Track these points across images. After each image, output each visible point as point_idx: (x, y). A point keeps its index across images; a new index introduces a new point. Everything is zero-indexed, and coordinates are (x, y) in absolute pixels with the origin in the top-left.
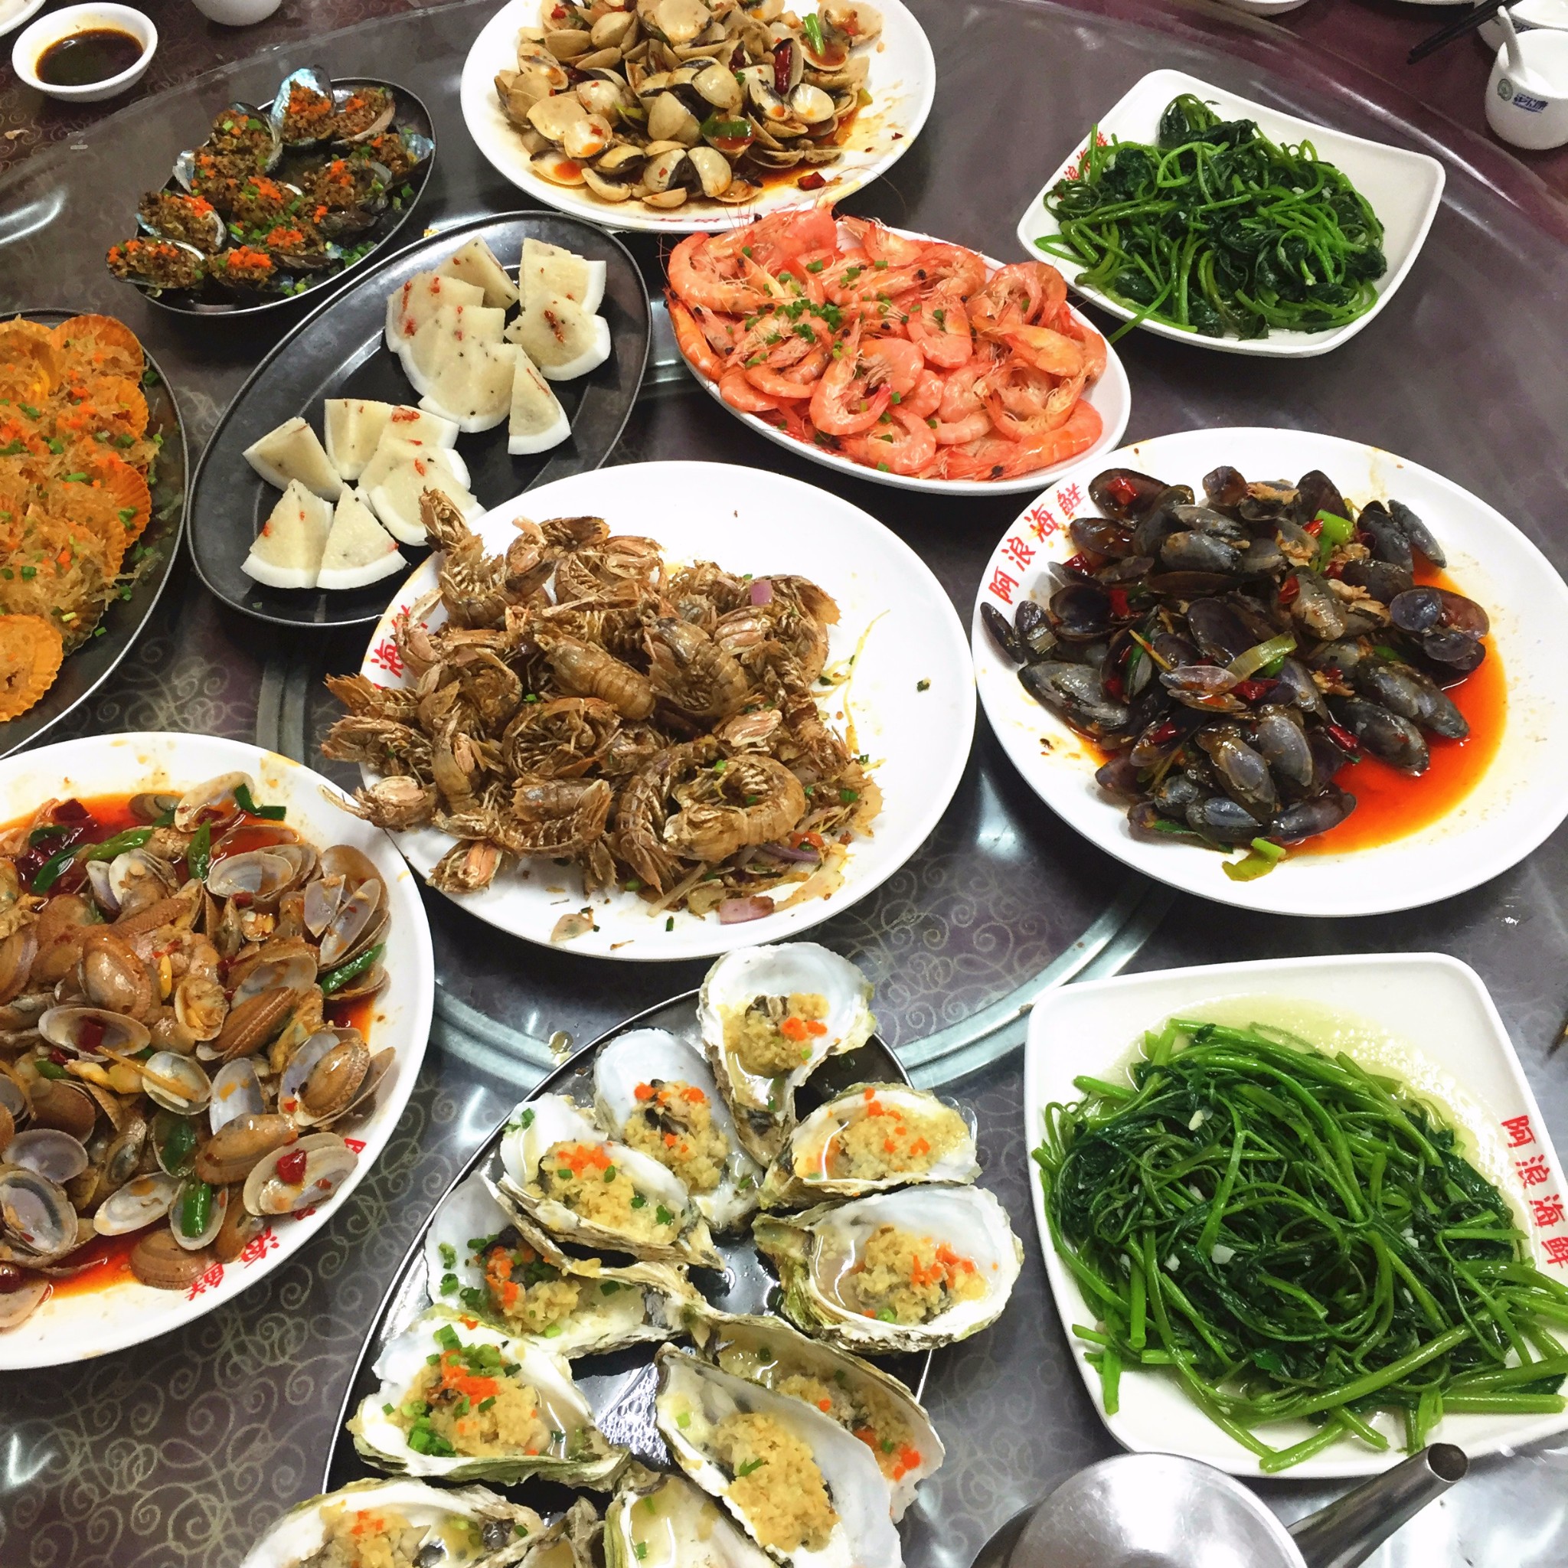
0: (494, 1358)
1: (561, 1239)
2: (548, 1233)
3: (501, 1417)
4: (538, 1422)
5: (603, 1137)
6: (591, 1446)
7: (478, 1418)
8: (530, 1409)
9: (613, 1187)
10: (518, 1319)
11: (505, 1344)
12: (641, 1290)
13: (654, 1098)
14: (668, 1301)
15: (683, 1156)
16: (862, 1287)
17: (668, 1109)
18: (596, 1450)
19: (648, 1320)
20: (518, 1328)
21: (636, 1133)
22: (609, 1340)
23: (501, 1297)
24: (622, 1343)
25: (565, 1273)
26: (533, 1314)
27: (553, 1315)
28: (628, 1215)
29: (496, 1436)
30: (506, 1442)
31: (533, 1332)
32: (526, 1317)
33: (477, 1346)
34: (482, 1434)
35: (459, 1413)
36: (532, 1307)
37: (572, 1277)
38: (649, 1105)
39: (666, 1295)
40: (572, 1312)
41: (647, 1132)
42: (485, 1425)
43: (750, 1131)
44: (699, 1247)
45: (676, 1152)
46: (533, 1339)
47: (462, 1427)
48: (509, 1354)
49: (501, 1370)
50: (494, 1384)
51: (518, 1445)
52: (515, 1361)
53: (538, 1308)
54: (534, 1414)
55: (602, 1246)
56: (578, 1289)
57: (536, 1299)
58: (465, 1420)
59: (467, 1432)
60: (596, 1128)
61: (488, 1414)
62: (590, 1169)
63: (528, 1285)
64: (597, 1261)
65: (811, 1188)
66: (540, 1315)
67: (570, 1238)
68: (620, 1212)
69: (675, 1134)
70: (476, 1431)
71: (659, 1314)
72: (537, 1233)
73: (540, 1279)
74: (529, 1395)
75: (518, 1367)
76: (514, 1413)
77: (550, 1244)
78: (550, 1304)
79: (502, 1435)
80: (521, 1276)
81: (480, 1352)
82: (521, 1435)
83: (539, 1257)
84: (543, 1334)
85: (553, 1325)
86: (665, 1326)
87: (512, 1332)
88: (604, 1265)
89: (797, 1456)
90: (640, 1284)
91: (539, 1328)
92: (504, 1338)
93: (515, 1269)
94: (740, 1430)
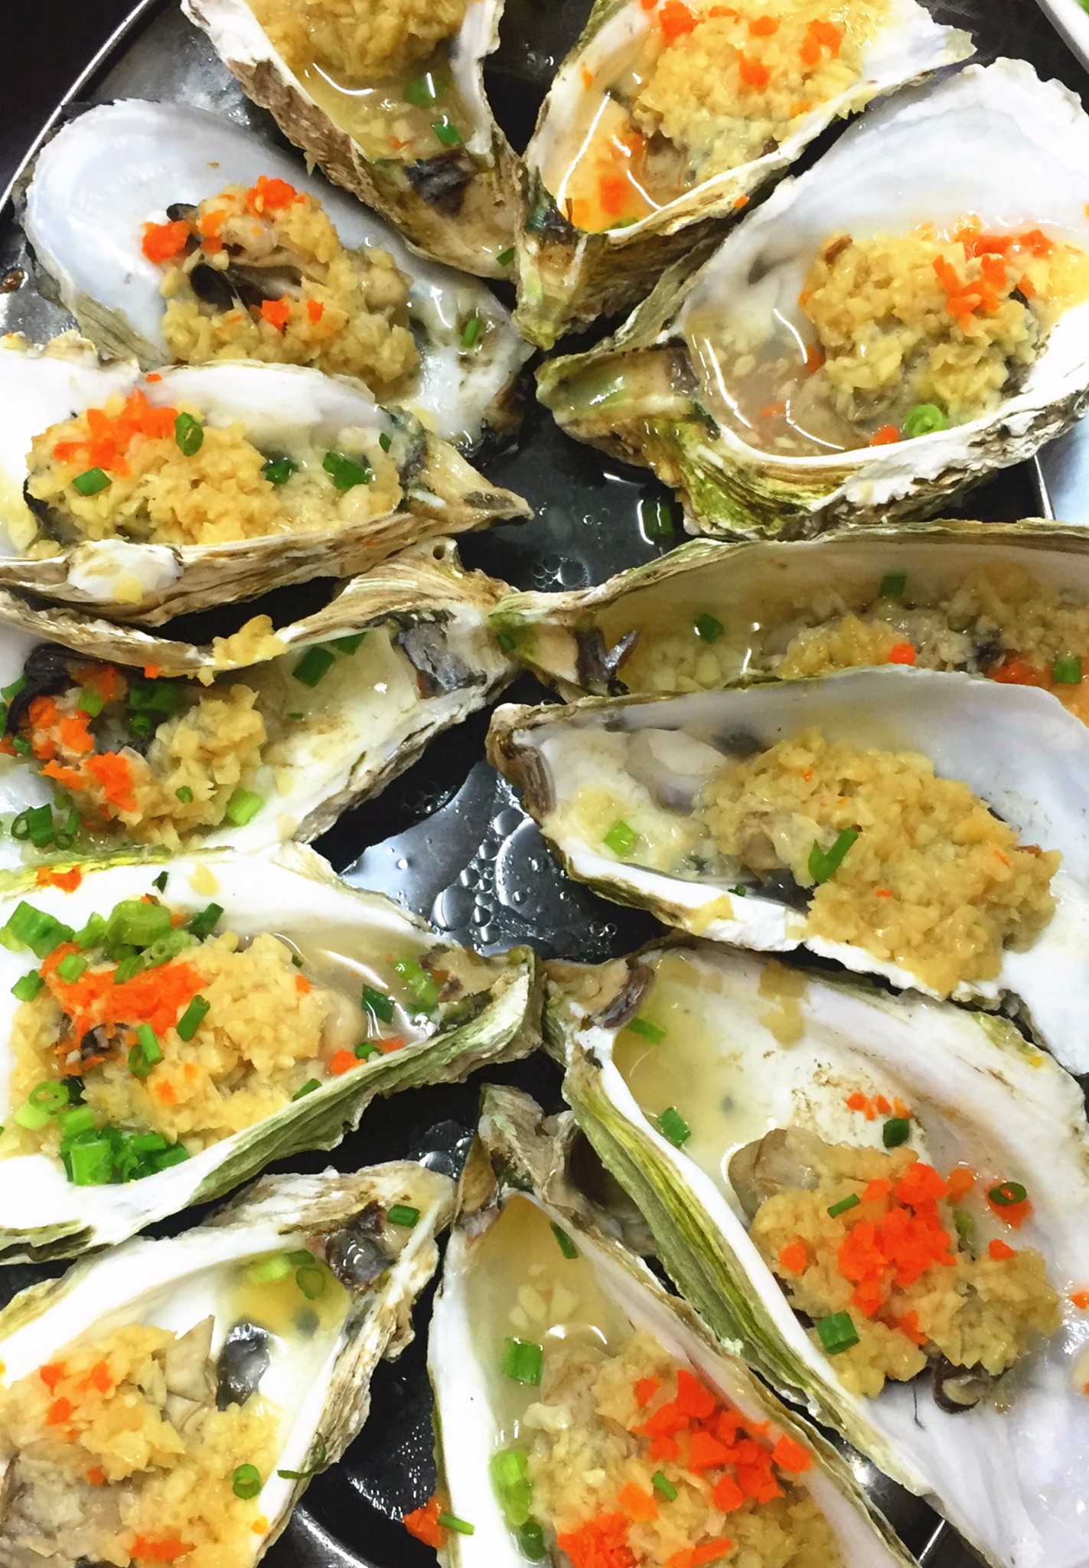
0: (156, 921)
1: (159, 618)
2: (123, 617)
3: (236, 1028)
4: (319, 996)
5: (129, 372)
6: (455, 986)
7: (190, 1054)
8: (286, 980)
9: (208, 461)
10: (159, 821)
11: (161, 882)
12: (383, 635)
13: (193, 242)
14: (451, 629)
15: (320, 330)
16: (847, 388)
17: (235, 250)
18: (472, 985)
19: (429, 687)
20: (169, 837)
21: (194, 336)
22: (372, 764)
23: (100, 796)
24: (402, 757)
25: (207, 678)
26: (185, 793)
27: (229, 773)
28: (275, 503)
29: (248, 1067)
30: (278, 1069)
31: (206, 830)
32: (179, 808)
33: (106, 915)
34: (217, 1080)
35: (142, 1067)
36: (175, 781)
37: (226, 681)
38: (191, 262)
39: (442, 617)
40: (264, 750)
41: (217, 322)
42: (213, 1059)
43: (429, 215)
44: (455, 491)
45: (303, 329)
46: (212, 842)
47: (166, 1090)
48: (181, 896)
49: (184, 936)
50: (184, 970)
51: (302, 1061)
52: (201, 904)
53: (189, 776)
54: (303, 985)
55: (253, 588)
56: (251, 697)
57: (176, 762)
58: (165, 1072)
59: (182, 1095)
60: (104, 363)
61: (208, 1036)
62: (139, 450)
63: (142, 744)
64: (259, 622)
65: (631, 246)
66: (202, 790)
67: (177, 606)
68: (255, 504)
69: (275, 298)
70: (200, 1082)
71: (447, 664)
72: (101, 629)
73: (159, 718)
74: (269, 954)
75: (216, 910)
76: (259, 1006)
77: (139, 637)
78: (209, 758)
79: (260, 1060)
80: (116, 731)
81: (119, 924)
82: (298, 1038)
83: (133, 675)
84: (228, 822)
85: (239, 794)
86: (470, 680)
87: (165, 851)
88: (280, 623)
89: (911, 783)
90: (379, 621)
91: (214, 816)
92: (155, 872)
93: (97, 726)
94: (761, 795)
